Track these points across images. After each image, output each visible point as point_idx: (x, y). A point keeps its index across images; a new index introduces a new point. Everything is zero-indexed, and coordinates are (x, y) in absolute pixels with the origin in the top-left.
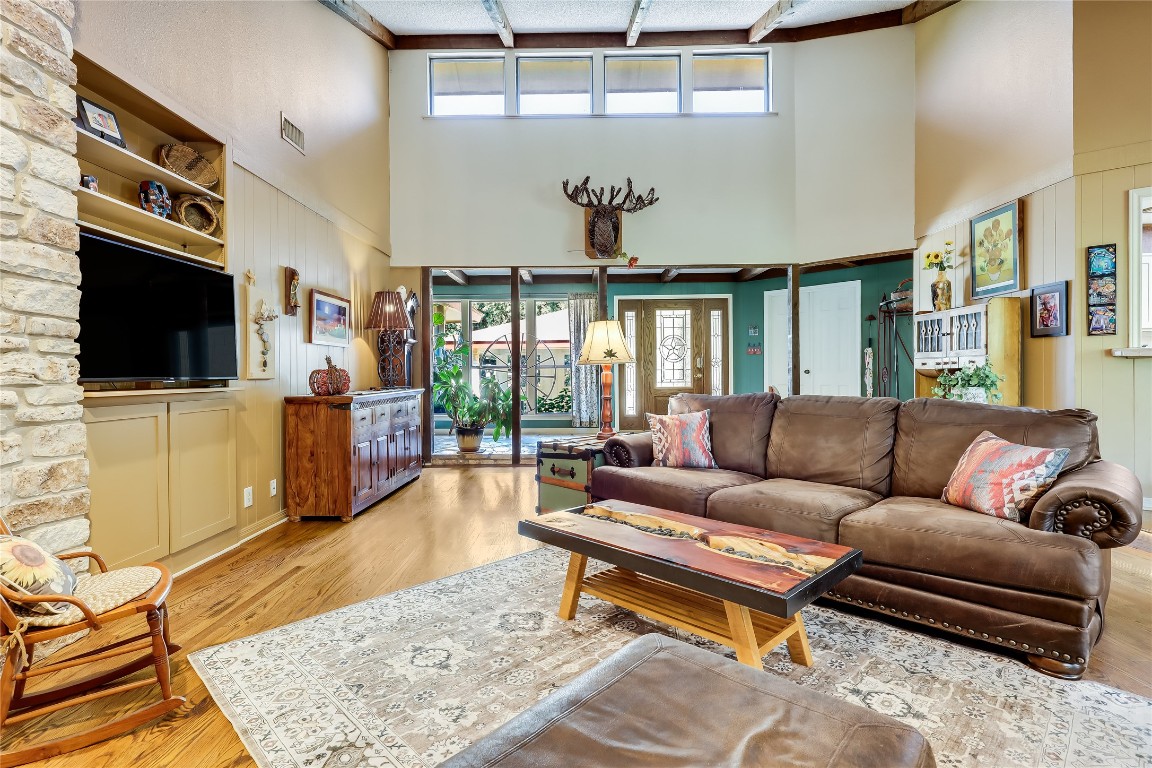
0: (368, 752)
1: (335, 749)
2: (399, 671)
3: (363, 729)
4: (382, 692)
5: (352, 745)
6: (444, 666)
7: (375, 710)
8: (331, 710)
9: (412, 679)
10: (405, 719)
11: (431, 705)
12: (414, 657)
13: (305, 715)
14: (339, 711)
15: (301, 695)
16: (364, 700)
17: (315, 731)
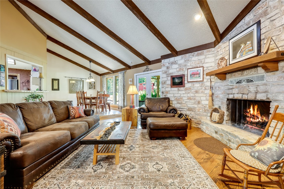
0: (179, 155)
1: (184, 158)
2: (167, 166)
3: (178, 158)
4: (173, 163)
5: (181, 157)
6: (157, 163)
7: (175, 160)
8: (184, 164)
9: (165, 163)
10: (171, 157)
11: (165, 157)
12: (161, 169)
13: (188, 165)
14: (182, 163)
15: (190, 171)
16: (177, 163)
17: (187, 162)
